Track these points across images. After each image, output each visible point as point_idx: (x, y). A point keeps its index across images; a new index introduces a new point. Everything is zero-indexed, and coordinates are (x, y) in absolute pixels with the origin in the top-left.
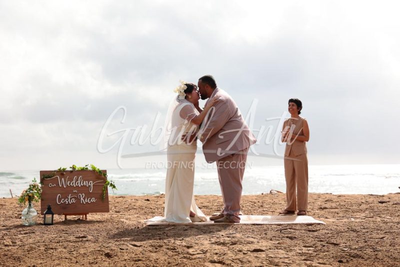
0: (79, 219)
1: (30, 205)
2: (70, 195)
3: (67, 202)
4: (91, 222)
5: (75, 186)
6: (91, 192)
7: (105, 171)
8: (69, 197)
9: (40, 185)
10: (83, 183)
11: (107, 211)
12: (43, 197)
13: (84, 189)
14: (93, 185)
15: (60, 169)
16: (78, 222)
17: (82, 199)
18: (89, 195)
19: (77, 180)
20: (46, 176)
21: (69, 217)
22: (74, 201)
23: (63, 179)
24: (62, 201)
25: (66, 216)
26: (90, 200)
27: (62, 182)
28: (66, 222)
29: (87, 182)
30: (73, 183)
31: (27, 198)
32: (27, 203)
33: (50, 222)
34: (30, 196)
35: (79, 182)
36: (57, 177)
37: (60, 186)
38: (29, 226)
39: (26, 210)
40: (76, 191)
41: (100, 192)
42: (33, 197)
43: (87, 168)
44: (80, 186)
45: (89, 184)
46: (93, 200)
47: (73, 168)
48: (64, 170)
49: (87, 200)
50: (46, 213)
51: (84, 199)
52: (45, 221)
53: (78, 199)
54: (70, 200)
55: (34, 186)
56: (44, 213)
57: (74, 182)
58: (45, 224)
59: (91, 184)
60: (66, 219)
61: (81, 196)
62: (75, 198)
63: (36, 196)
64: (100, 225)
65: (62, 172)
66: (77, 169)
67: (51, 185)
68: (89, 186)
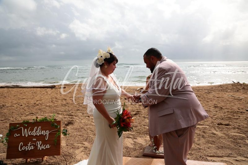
2: (30, 143)
3: (27, 149)
5: (34, 135)
6: (46, 139)
8: (29, 145)
10: (41, 132)
13: (41, 138)
14: (49, 134)
15: (24, 122)
17: (39, 146)
18: (45, 143)
19: (37, 130)
22: (32, 148)
23: (26, 130)
24: (23, 149)
26: (45, 146)
27: (26, 133)
29: (44, 131)
30: (33, 133)
35: (38, 131)
36: (22, 128)
37: (23, 135)
40: (35, 139)
44: (38, 135)
45: (46, 133)
46: (48, 146)
48: (27, 122)
49: (43, 146)
51: (41, 146)
53: (36, 147)
54: (30, 147)
57: (34, 131)
59: (48, 133)
61: (39, 144)
62: (33, 145)
66: (38, 120)
67: (16, 135)
68: (46, 135)
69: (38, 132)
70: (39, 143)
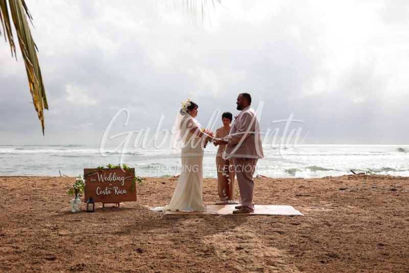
0: (114, 207)
1: (76, 196)
2: (107, 188)
3: (105, 193)
4: (123, 209)
5: (110, 181)
6: (123, 185)
7: (134, 169)
8: (106, 190)
9: (84, 180)
10: (117, 178)
11: (135, 200)
12: (86, 189)
13: (118, 183)
14: (125, 180)
15: (99, 168)
16: (113, 209)
17: (116, 191)
18: (121, 188)
19: (112, 176)
20: (88, 173)
21: (106, 205)
22: (109, 192)
23: (101, 175)
24: (100, 193)
25: (103, 205)
26: (122, 192)
27: (101, 178)
28: (104, 210)
29: (120, 177)
31: (74, 191)
32: (74, 195)
33: (92, 209)
34: (76, 190)
36: (97, 174)
37: (99, 180)
38: (77, 212)
39: (74, 199)
40: (111, 185)
41: (130, 185)
42: (79, 189)
43: (120, 167)
44: (114, 181)
46: (124, 192)
47: (109, 166)
48: (102, 168)
49: (120, 192)
50: (89, 203)
51: (118, 191)
52: (87, 209)
53: (113, 191)
54: (107, 192)
55: (80, 181)
56: (88, 202)
57: (110, 177)
58: (88, 211)
59: (123, 179)
60: (103, 206)
62: (110, 190)
63: (81, 190)
64: (130, 212)
65: (100, 170)
66: (112, 167)
67: (92, 180)
68: (122, 181)
69: (113, 178)
70: (116, 189)
